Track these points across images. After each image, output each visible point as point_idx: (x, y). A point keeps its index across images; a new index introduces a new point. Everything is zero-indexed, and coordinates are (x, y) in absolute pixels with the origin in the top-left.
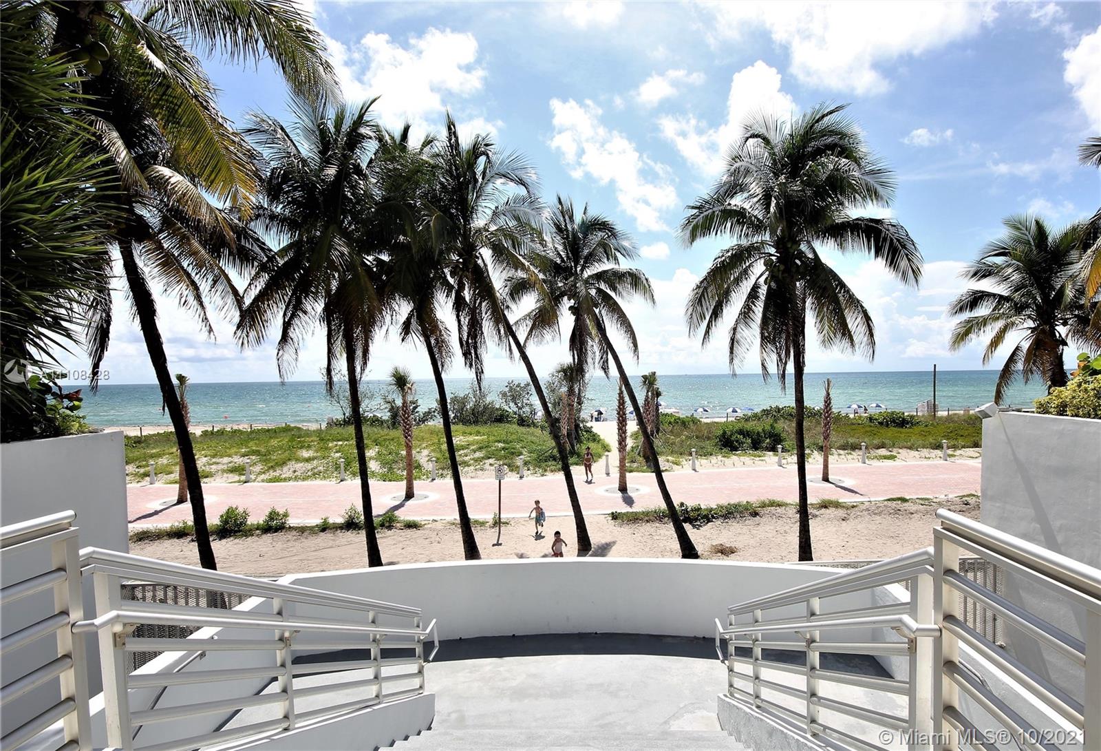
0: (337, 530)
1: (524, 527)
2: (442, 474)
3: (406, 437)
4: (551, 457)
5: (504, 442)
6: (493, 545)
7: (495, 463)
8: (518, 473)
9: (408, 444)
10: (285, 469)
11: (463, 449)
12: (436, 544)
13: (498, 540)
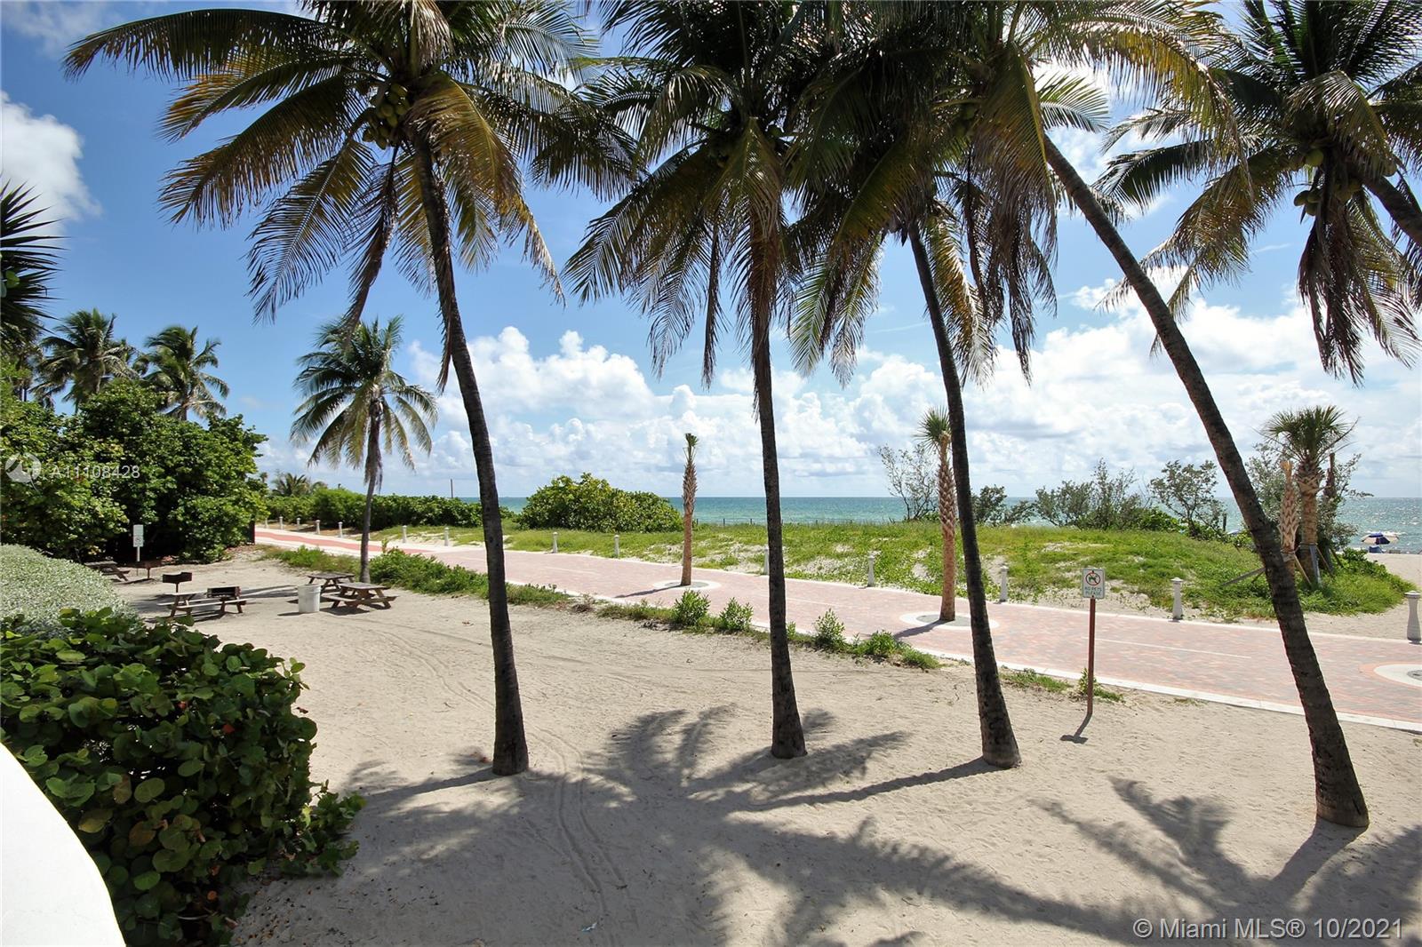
0: (802, 646)
1: (1156, 715)
2: (1019, 595)
3: (944, 521)
4: (1252, 590)
5: (1147, 555)
6: (1065, 738)
7: (1124, 588)
8: (1171, 611)
9: (946, 532)
10: (811, 564)
11: (1064, 560)
12: (943, 704)
13: (1081, 730)
